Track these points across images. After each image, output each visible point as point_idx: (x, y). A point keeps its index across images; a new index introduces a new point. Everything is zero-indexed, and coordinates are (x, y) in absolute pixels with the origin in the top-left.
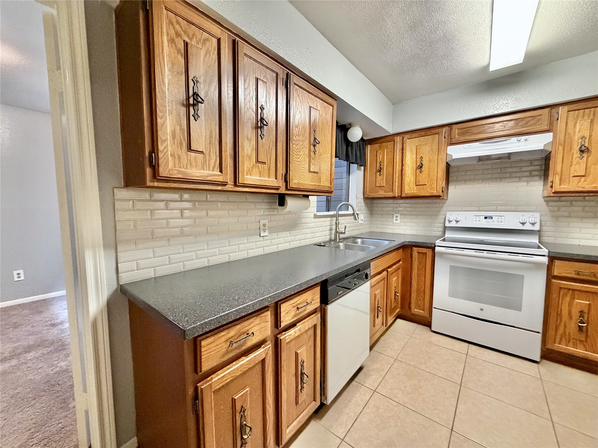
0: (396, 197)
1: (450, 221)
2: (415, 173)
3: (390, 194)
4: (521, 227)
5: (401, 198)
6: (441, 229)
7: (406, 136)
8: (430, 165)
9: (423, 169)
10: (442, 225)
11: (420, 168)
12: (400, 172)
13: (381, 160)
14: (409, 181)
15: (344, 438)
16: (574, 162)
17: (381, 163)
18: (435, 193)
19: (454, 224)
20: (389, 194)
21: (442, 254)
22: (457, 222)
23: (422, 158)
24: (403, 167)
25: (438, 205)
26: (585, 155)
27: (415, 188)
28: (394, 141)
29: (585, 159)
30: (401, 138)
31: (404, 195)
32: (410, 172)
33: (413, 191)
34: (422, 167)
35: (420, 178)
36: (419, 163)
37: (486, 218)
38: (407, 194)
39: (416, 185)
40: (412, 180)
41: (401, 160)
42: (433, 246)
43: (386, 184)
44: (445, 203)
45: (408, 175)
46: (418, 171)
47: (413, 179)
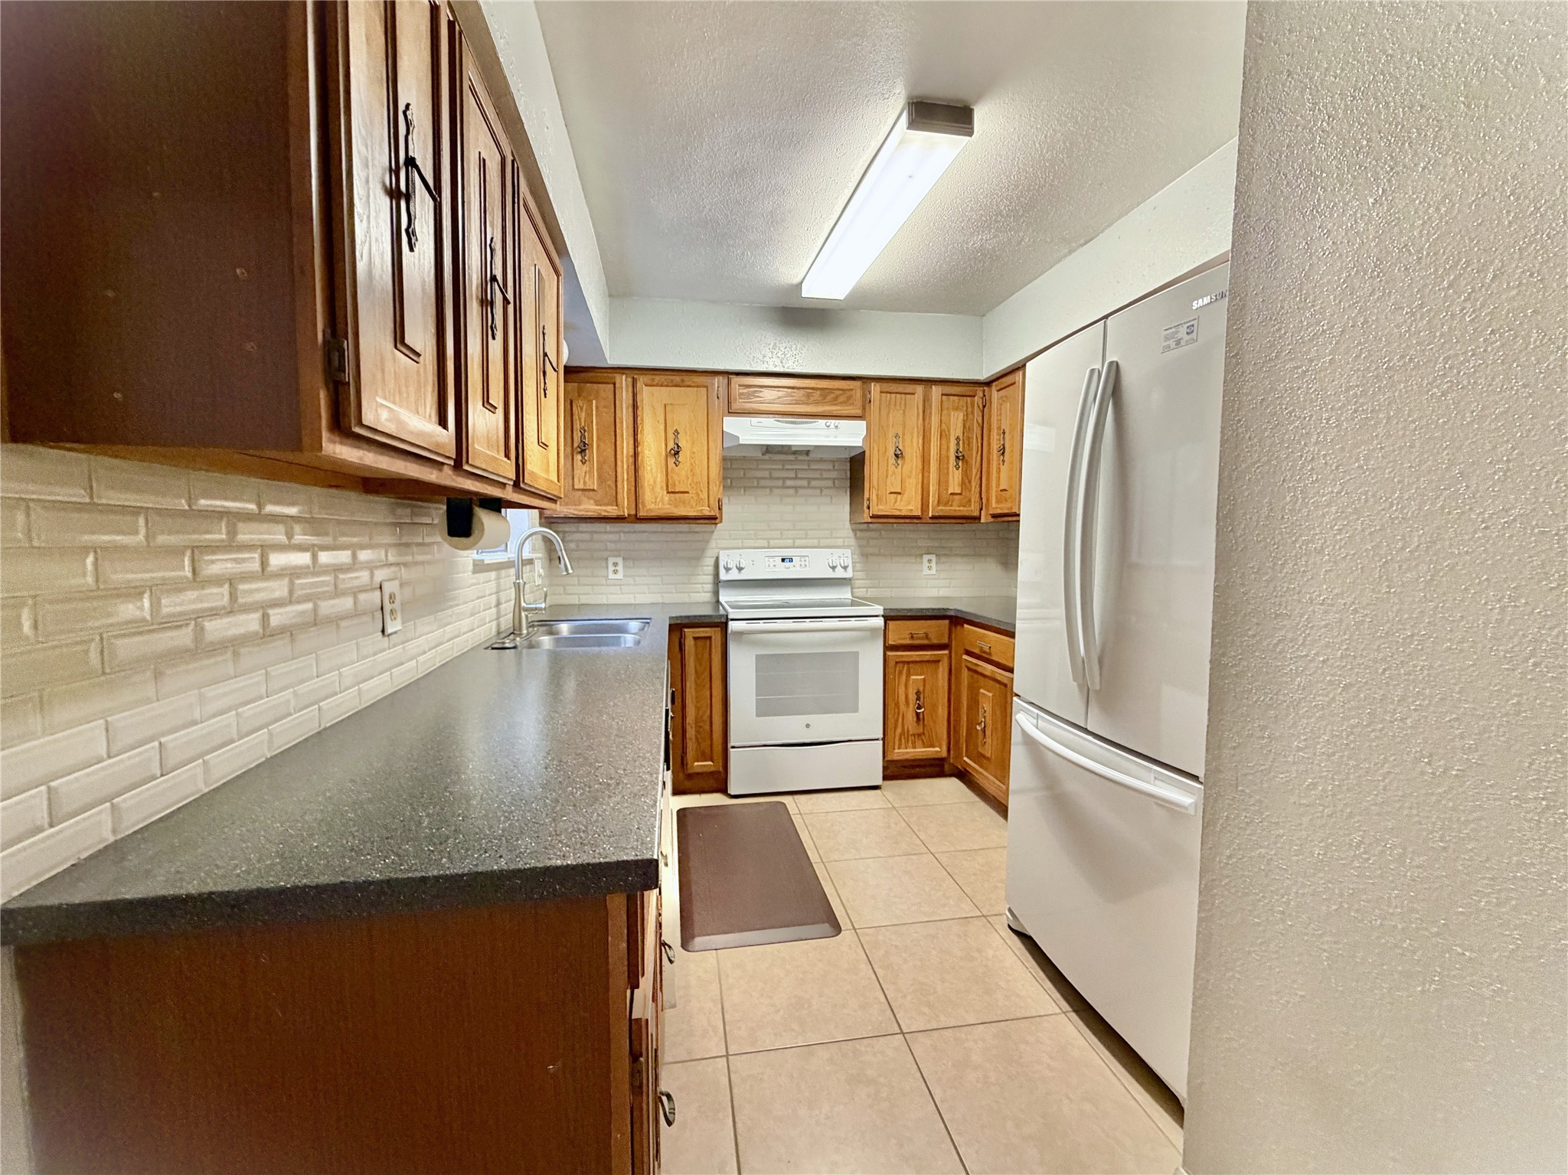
0: (625, 518)
1: (727, 569)
2: (664, 462)
3: (612, 511)
4: (830, 574)
5: (638, 519)
6: (709, 587)
7: (642, 380)
8: (695, 450)
9: (681, 457)
10: (710, 579)
11: (675, 454)
12: (631, 460)
13: (583, 424)
14: (651, 482)
15: (727, 1052)
16: (890, 472)
17: (585, 431)
18: (707, 512)
19: (734, 575)
20: (609, 508)
21: (740, 634)
22: (740, 569)
23: (678, 433)
24: (639, 449)
25: (701, 537)
26: (900, 462)
27: (667, 498)
28: (614, 384)
29: (900, 467)
30: (630, 380)
31: (642, 513)
32: (653, 462)
33: (663, 504)
34: (678, 452)
35: (676, 478)
36: (671, 445)
37: (783, 560)
38: (651, 510)
39: (668, 492)
40: (658, 480)
41: (631, 431)
42: (723, 620)
43: (599, 485)
44: (713, 532)
45: (649, 468)
46: (671, 460)
47: (660, 478)
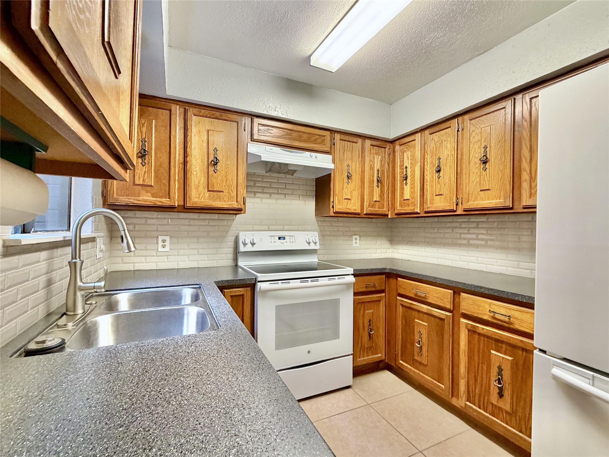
0: (176, 207)
1: (245, 244)
2: (206, 171)
3: (165, 202)
4: (307, 247)
5: (185, 209)
6: (231, 256)
7: (191, 111)
8: (228, 163)
9: (219, 166)
10: (231, 250)
11: (214, 165)
12: (182, 166)
13: (144, 136)
14: (197, 183)
16: (345, 187)
17: (145, 141)
18: (235, 205)
19: (249, 248)
20: (163, 200)
22: (253, 244)
23: (217, 150)
24: (188, 159)
25: (225, 223)
26: (350, 181)
27: (207, 194)
28: (170, 110)
29: (350, 184)
30: (182, 110)
31: (188, 205)
32: (198, 169)
33: (204, 199)
34: (217, 163)
35: (214, 180)
36: (211, 158)
37: (279, 238)
38: (196, 203)
39: (209, 191)
40: (202, 182)
41: (182, 146)
43: (155, 182)
44: (234, 220)
45: (195, 173)
46: (211, 169)
47: (203, 180)
